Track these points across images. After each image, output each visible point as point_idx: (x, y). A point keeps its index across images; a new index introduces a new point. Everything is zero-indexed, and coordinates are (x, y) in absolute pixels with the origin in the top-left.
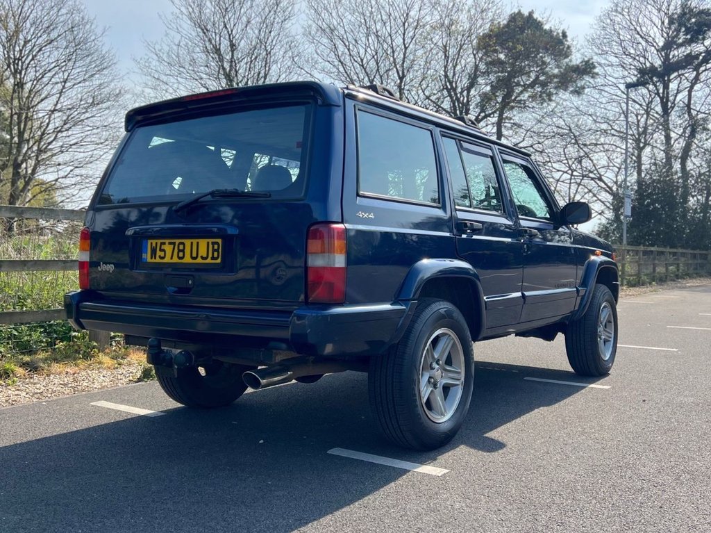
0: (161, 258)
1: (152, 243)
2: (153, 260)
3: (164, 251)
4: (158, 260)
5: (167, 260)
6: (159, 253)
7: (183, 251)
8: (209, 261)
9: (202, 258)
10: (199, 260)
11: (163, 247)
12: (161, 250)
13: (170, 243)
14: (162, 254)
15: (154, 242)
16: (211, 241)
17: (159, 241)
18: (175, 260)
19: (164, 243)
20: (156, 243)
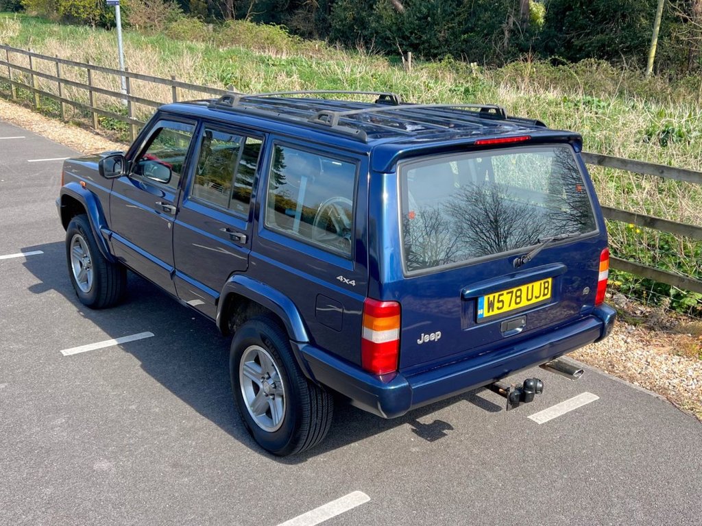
0: (498, 308)
1: (489, 298)
2: (491, 313)
3: (502, 301)
4: (496, 312)
5: (506, 309)
6: (496, 305)
7: (520, 296)
8: (542, 298)
9: (536, 297)
10: (534, 301)
11: (501, 298)
12: (499, 301)
13: (508, 293)
14: (500, 305)
15: (491, 296)
16: (542, 282)
17: (497, 295)
18: (513, 306)
19: (502, 294)
20: (494, 297)
